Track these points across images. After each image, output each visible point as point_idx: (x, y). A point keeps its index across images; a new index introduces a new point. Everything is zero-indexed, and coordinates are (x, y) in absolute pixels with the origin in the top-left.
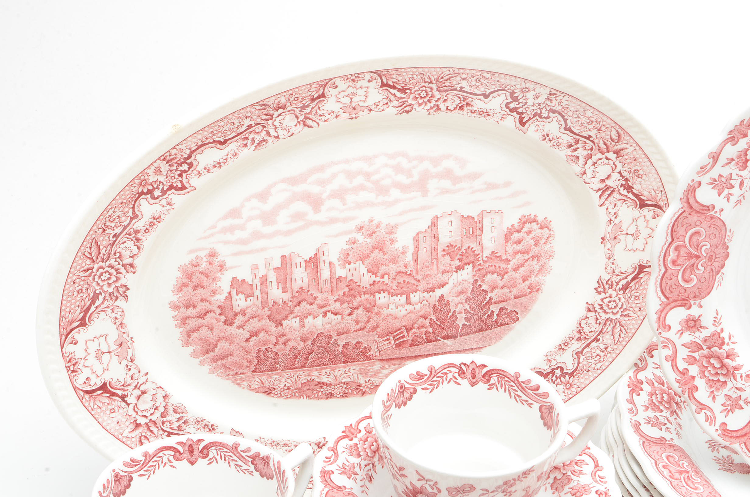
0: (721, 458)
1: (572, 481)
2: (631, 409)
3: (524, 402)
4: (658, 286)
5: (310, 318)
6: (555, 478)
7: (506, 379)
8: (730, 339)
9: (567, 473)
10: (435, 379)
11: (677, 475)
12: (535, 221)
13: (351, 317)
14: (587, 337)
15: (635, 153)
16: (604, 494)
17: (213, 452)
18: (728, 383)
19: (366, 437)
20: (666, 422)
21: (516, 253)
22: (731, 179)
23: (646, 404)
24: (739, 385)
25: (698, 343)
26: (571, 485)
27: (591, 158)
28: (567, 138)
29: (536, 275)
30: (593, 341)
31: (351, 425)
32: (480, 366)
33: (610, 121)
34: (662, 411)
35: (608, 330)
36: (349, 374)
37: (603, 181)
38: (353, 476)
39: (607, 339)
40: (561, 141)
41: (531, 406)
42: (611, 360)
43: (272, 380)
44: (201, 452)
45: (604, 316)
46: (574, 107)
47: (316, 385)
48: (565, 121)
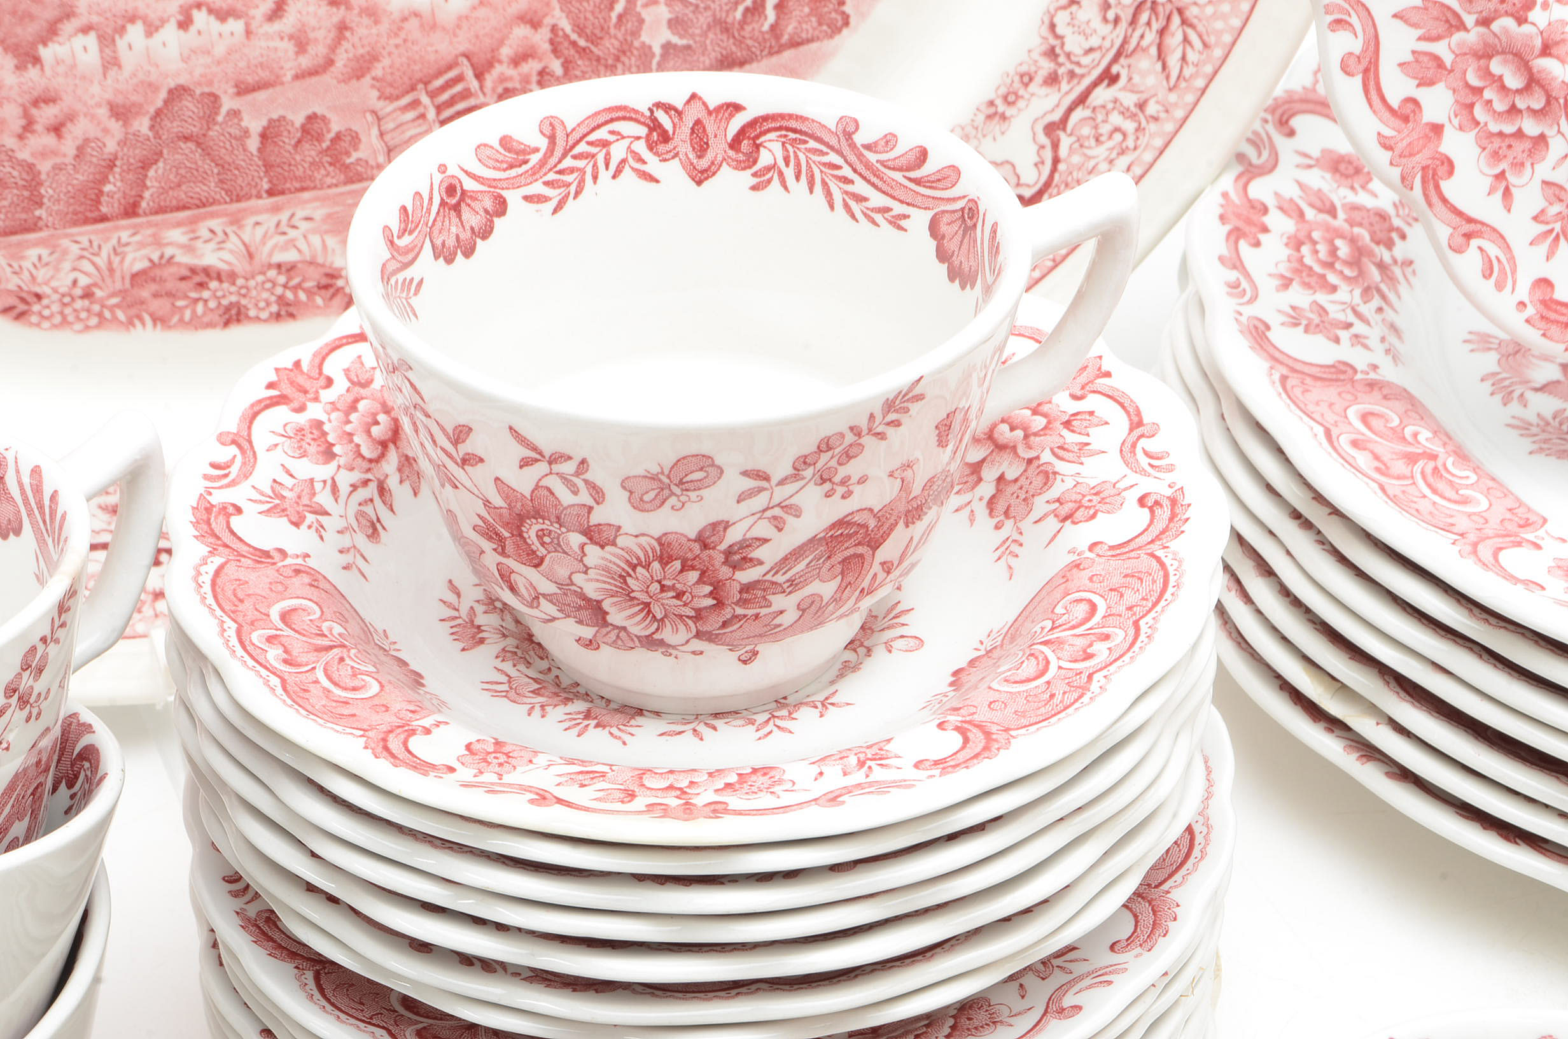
0: (1534, 419)
1: (1059, 478)
2: (1236, 285)
3: (878, 217)
5: (135, 32)
6: (1001, 479)
7: (812, 144)
9: (1038, 458)
10: (568, 162)
11: (1399, 467)
13: (277, 26)
14: (1078, 71)
16: (1166, 503)
18: (1550, 141)
19: (350, 398)
20: (1351, 318)
23: (1283, 269)
25: (1449, 8)
26: (1055, 491)
30: (1095, 84)
31: (297, 364)
32: (718, 109)
34: (1334, 289)
35: (1144, 43)
36: (292, 233)
38: (310, 518)
39: (1144, 71)
41: (903, 223)
42: (1159, 142)
43: (27, 264)
47: (183, 279)
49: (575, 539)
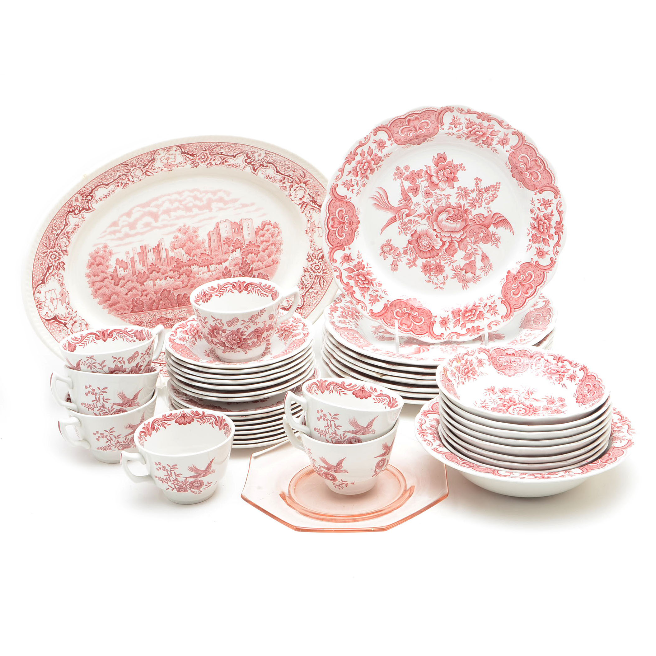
0: (378, 336)
2: (330, 317)
3: (265, 296)
4: (327, 239)
6: (286, 335)
7: (256, 286)
8: (367, 265)
9: (290, 331)
10: (221, 290)
11: (352, 338)
12: (270, 224)
13: (179, 280)
14: (307, 287)
15: (314, 182)
17: (115, 334)
18: (370, 288)
19: (191, 328)
20: (349, 322)
21: (262, 242)
22: (352, 182)
23: (339, 315)
24: (376, 289)
25: (352, 268)
26: (293, 334)
27: (293, 187)
28: (278, 177)
29: (275, 254)
30: (310, 289)
31: (183, 323)
32: (242, 282)
33: (298, 166)
34: (347, 318)
35: (317, 282)
36: (182, 313)
37: (301, 199)
38: (185, 341)
39: (317, 287)
40: (276, 179)
41: (268, 296)
42: (321, 298)
43: (141, 317)
44: (109, 335)
45: (314, 274)
46: (279, 160)
47: (165, 320)
48: (276, 167)
49: (221, 332)
